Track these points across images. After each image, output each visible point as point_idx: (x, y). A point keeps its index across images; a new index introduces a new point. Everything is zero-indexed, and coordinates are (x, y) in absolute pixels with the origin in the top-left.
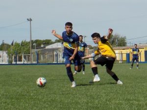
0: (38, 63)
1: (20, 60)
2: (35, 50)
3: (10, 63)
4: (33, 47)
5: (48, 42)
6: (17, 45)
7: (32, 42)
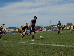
0: (53, 31)
1: (49, 30)
2: (52, 28)
3: (47, 31)
4: (51, 27)
5: (54, 26)
6: (48, 27)
7: (51, 26)
